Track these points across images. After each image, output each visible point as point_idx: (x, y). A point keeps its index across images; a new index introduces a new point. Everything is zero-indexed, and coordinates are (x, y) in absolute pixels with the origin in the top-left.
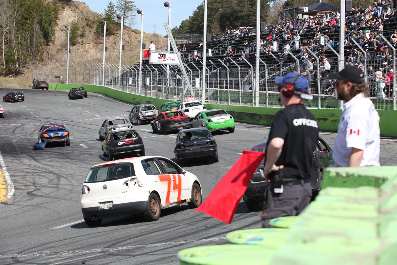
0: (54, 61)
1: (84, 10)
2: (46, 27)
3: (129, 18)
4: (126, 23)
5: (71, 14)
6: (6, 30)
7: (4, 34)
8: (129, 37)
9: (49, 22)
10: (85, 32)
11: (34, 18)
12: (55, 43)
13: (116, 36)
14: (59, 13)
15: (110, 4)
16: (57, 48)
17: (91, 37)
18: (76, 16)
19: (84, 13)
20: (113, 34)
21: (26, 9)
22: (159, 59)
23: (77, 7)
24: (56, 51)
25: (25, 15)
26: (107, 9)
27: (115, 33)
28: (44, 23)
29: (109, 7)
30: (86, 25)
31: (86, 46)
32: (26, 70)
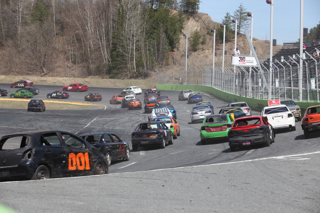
0: (178, 65)
1: (206, 20)
2: (171, 35)
3: (244, 27)
4: (241, 31)
5: (194, 24)
6: (136, 38)
7: (135, 42)
8: (244, 44)
9: (174, 31)
10: (206, 39)
11: (160, 28)
12: (180, 49)
13: (232, 42)
14: (183, 24)
15: (227, 15)
16: (181, 54)
17: (211, 44)
18: (199, 26)
19: (206, 23)
20: (230, 41)
21: (154, 20)
22: (240, 62)
23: (200, 18)
24: (180, 57)
25: (154, 25)
26: (224, 19)
27: (231, 40)
28: (169, 32)
29: (226, 17)
30: (207, 33)
31: (206, 51)
32: (153, 73)
